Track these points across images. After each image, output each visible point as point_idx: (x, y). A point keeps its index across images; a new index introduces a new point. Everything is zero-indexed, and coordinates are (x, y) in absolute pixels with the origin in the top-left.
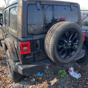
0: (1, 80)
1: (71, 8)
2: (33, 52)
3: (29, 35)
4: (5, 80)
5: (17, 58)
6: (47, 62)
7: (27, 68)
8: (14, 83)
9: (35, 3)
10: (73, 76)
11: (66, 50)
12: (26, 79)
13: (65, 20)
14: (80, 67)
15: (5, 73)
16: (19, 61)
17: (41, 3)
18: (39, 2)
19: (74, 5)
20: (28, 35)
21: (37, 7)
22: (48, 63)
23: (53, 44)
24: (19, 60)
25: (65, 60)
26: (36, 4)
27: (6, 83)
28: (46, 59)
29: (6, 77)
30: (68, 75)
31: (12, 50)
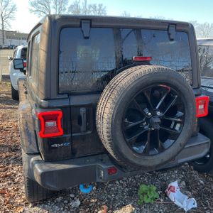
0: (4, 197)
1: (169, 34)
2: (70, 135)
3: (62, 94)
4: (13, 197)
5: (35, 145)
6: (102, 160)
7: (53, 169)
8: (30, 205)
9: (79, 23)
10: (177, 203)
11: (149, 134)
12: (60, 199)
13: (151, 62)
14: (202, 182)
15: (16, 180)
16: (39, 154)
17: (93, 23)
18: (89, 21)
19: (178, 28)
20: (59, 94)
21: (83, 31)
22: (104, 163)
23: (110, 116)
24: (38, 150)
25: (146, 158)
26: (81, 26)
27: (12, 204)
28: (102, 154)
29: (17, 190)
30: (165, 200)
31: (26, 128)
